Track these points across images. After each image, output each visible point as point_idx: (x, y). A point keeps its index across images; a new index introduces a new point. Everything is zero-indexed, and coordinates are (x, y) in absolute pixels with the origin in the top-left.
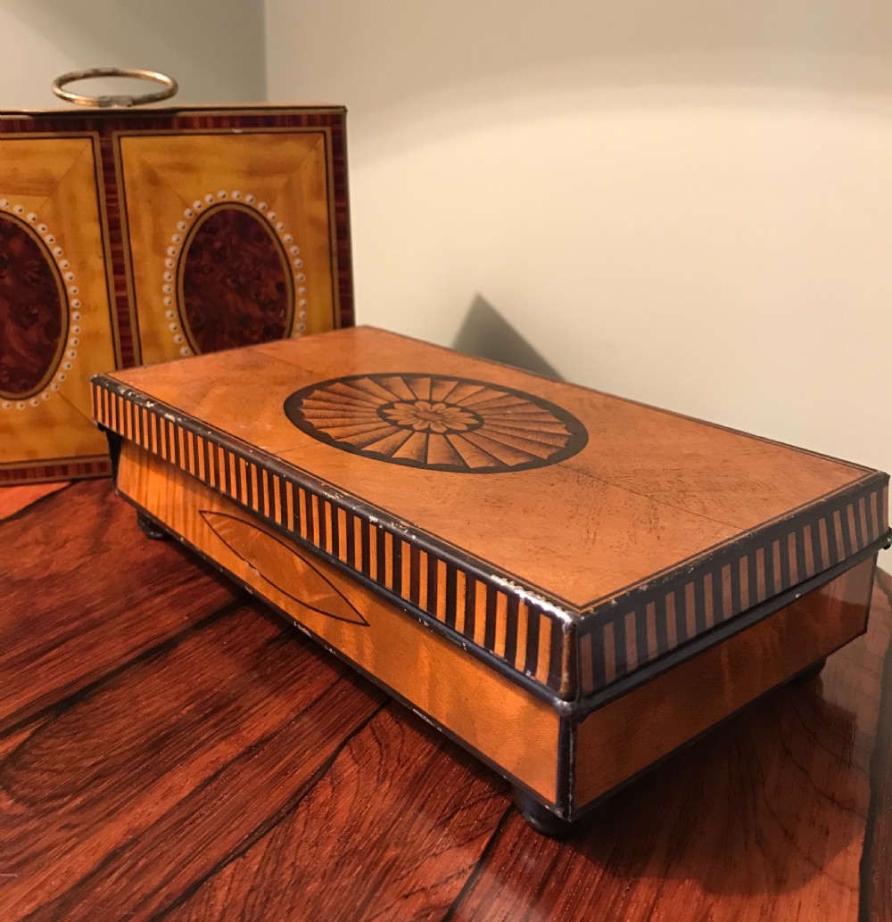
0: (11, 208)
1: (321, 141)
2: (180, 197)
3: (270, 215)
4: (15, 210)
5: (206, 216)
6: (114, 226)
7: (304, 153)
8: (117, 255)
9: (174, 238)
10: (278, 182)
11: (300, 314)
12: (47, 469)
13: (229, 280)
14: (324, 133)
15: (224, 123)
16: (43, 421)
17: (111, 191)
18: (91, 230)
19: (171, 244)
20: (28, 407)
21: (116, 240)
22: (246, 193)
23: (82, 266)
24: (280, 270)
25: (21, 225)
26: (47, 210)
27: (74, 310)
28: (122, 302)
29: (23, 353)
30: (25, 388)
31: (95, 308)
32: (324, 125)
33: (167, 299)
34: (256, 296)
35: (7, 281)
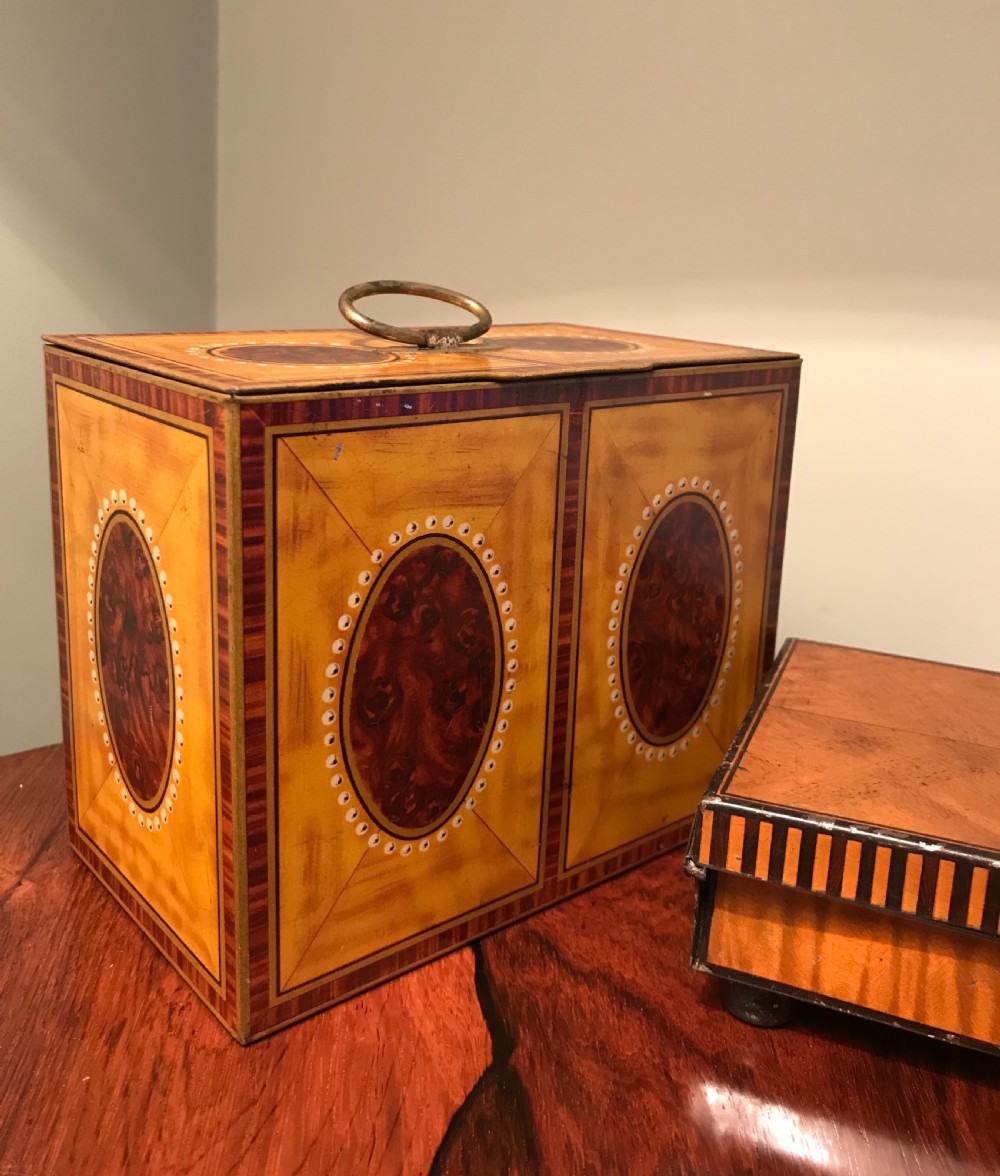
0: (456, 529)
1: (778, 404)
2: (640, 490)
3: (722, 506)
4: (460, 534)
5: (663, 516)
7: (757, 416)
8: (567, 583)
9: (629, 550)
10: (734, 460)
11: (733, 634)
12: (442, 936)
13: (674, 602)
14: (782, 391)
15: (699, 384)
16: (449, 862)
17: (572, 491)
18: (543, 551)
19: (625, 560)
20: (435, 844)
21: (568, 563)
22: (704, 478)
23: (527, 606)
24: (722, 578)
25: (464, 555)
27: (510, 675)
28: (564, 651)
29: (440, 759)
30: (435, 814)
31: (534, 669)
32: (784, 382)
33: (611, 640)
34: (697, 619)
35: (436, 646)
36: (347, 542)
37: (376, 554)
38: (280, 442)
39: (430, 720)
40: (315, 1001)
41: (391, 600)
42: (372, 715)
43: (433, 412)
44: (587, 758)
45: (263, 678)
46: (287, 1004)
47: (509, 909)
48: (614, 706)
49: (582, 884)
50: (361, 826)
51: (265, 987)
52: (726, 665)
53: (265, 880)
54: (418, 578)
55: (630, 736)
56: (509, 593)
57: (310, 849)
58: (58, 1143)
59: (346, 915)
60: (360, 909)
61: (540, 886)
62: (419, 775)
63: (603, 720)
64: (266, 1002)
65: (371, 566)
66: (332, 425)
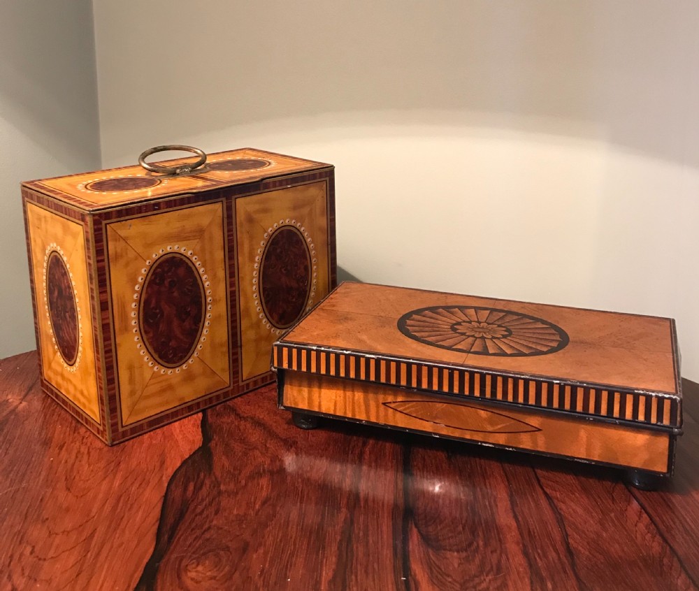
0: (180, 250)
1: (325, 186)
2: (262, 227)
3: (302, 229)
4: (182, 251)
5: (273, 236)
6: (231, 250)
7: (315, 192)
8: (231, 266)
9: (259, 251)
10: (306, 211)
11: (314, 281)
12: (189, 407)
14: (326, 180)
15: (284, 183)
16: (189, 377)
17: (230, 230)
18: (219, 255)
19: (257, 255)
20: (183, 370)
21: (231, 258)
22: (292, 219)
23: (214, 277)
24: (306, 258)
25: (184, 259)
26: (198, 248)
27: (209, 304)
28: (233, 294)
29: (182, 337)
30: (181, 358)
31: (220, 300)
32: (326, 177)
33: (254, 287)
34: (295, 275)
35: (176, 294)
36: (136, 259)
37: (148, 261)
38: (108, 226)
39: (176, 323)
40: (137, 430)
41: (155, 278)
42: (151, 321)
43: (167, 208)
44: (248, 335)
45: (108, 309)
46: (126, 431)
47: (218, 397)
48: (258, 314)
49: (251, 387)
50: (150, 363)
51: (116, 424)
52: (312, 294)
53: (114, 383)
54: (166, 269)
55: (268, 325)
56: (206, 272)
57: (131, 371)
58: (42, 477)
59: (148, 397)
60: (153, 395)
61: (232, 387)
62: (173, 343)
63: (254, 319)
64: (118, 430)
65: (146, 266)
66: (127, 218)
